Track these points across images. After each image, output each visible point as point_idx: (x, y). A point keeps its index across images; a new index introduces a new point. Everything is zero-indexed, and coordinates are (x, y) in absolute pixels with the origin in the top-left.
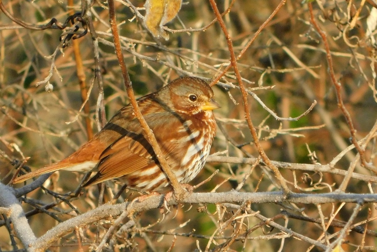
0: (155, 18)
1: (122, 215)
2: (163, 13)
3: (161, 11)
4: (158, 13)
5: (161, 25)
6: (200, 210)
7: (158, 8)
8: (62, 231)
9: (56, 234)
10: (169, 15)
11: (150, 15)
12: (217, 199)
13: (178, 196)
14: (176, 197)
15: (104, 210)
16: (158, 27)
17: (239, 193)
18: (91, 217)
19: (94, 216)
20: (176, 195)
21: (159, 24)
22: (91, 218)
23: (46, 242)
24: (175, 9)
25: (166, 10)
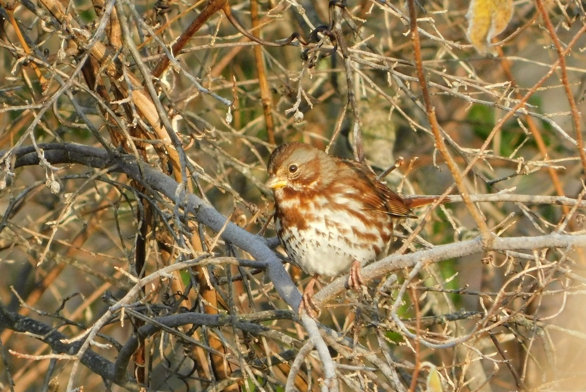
0: (480, 30)
1: (416, 267)
2: (490, 24)
3: (487, 22)
4: (483, 25)
5: (489, 39)
6: (485, 261)
7: (484, 18)
8: (340, 288)
9: (334, 291)
10: (497, 27)
11: (474, 27)
12: (535, 244)
13: (486, 242)
14: (483, 243)
15: (393, 262)
16: (484, 41)
17: (562, 236)
18: (376, 270)
19: (379, 269)
20: (483, 241)
21: (485, 37)
22: (377, 272)
23: (320, 301)
24: (505, 19)
25: (493, 21)
